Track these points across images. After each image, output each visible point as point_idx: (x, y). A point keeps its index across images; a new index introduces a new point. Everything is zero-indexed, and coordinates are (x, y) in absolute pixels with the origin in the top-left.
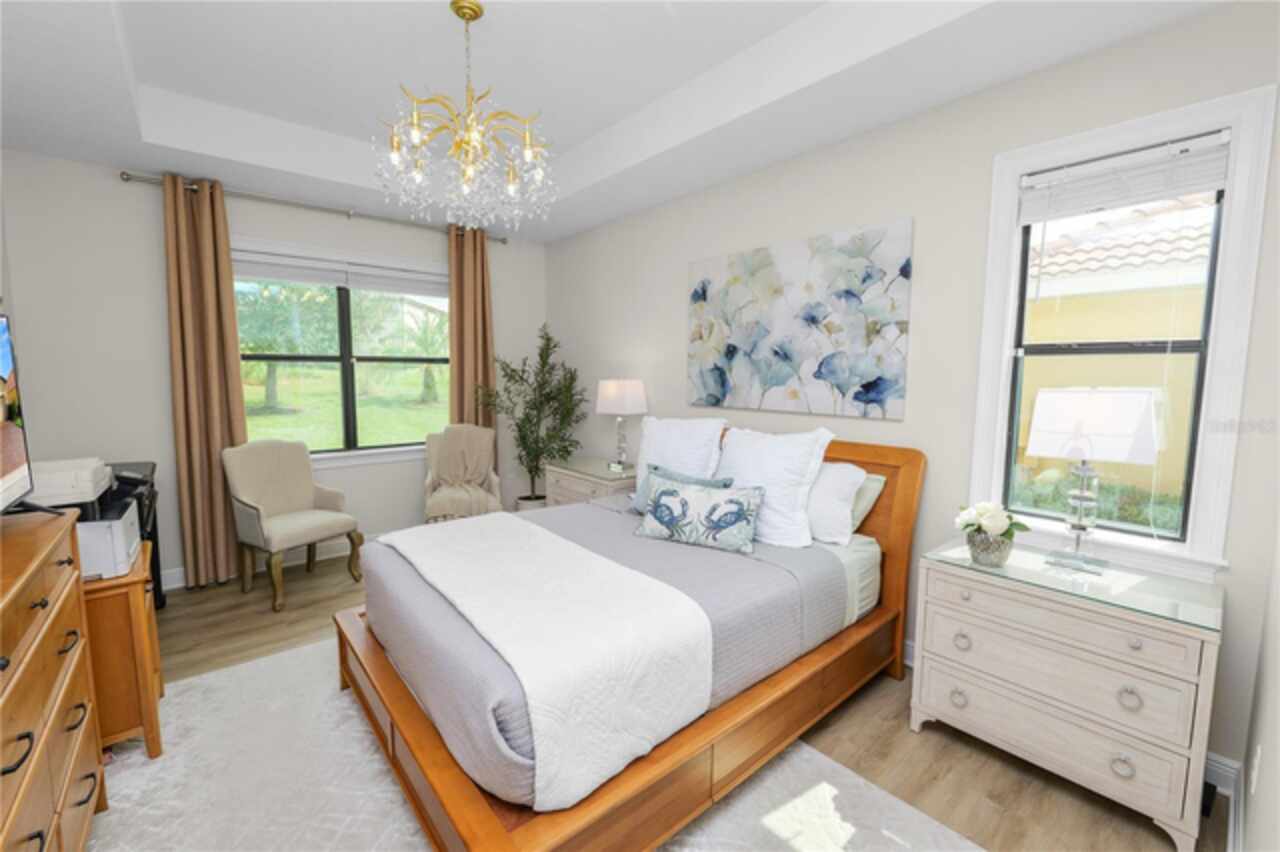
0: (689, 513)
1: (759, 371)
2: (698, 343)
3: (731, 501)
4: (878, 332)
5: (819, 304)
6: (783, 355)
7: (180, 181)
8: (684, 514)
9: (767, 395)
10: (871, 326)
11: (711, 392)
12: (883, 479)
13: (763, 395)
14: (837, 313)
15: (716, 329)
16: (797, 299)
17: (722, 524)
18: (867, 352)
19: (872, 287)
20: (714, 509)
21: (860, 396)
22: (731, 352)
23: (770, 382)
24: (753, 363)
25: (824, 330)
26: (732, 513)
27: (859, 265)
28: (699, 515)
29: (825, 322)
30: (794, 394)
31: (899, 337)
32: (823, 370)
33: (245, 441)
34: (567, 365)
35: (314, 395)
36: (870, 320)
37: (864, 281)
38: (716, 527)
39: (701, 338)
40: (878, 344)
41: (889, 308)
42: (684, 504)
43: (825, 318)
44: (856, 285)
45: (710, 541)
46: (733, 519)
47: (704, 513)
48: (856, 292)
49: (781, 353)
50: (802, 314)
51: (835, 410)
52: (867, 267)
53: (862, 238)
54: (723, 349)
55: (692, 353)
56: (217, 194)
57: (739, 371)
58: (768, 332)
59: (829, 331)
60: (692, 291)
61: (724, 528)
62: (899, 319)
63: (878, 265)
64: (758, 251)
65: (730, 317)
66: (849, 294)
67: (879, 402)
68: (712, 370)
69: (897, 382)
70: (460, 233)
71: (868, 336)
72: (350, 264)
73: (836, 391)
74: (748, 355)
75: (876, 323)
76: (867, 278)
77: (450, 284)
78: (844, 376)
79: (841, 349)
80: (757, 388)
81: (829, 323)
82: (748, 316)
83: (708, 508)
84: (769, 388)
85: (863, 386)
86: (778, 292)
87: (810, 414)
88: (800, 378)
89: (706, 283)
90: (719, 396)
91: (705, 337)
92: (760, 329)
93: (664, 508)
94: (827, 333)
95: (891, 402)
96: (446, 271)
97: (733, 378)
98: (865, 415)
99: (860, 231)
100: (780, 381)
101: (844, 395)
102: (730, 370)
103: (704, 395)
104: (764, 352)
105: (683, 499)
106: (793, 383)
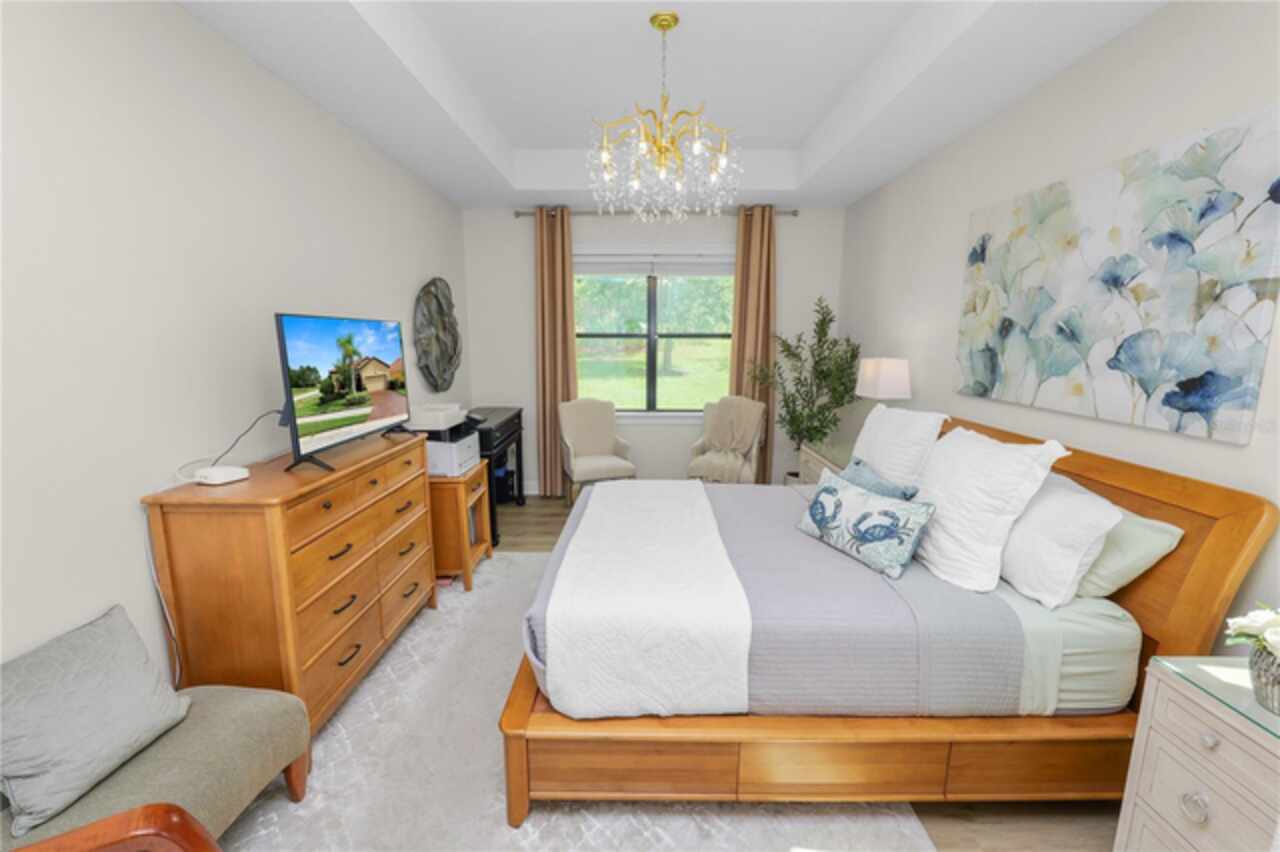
0: (839, 516)
1: (1035, 355)
2: (972, 315)
3: (886, 514)
4: (1217, 298)
5: (1127, 258)
6: (1069, 333)
7: (544, 210)
8: (834, 516)
9: (1043, 385)
10: (1206, 289)
11: (979, 379)
12: (1179, 532)
13: (1039, 385)
14: (1153, 271)
15: (992, 295)
16: (1096, 252)
17: (869, 537)
18: (1194, 332)
19: (1214, 225)
20: (864, 517)
21: (1174, 399)
22: (1006, 327)
23: (1050, 370)
24: (1032, 344)
25: (1131, 297)
26: (882, 527)
27: (1197, 191)
28: (848, 521)
29: (1132, 284)
30: (1079, 390)
31: (1252, 306)
32: (1123, 357)
33: (576, 397)
34: (852, 340)
35: (701, 360)
36: (1205, 278)
37: (1202, 215)
38: (863, 538)
39: (974, 309)
40: (1214, 318)
41: (1243, 256)
42: (838, 505)
43: (1133, 278)
44: (1187, 223)
45: (854, 553)
46: (882, 534)
47: (853, 520)
48: (1185, 236)
49: (1068, 331)
50: (1101, 274)
51: (1133, 419)
52: (1210, 192)
53: (1208, 145)
54: (997, 324)
55: (963, 329)
56: (565, 214)
57: (1013, 354)
58: (1052, 301)
59: (1138, 299)
60: (971, 250)
61: (871, 541)
62: (1256, 275)
63: (1230, 186)
64: (1051, 188)
65: (1009, 282)
66: (1176, 238)
67: (1206, 412)
68: (983, 351)
69: (1239, 380)
70: (749, 213)
71: (1199, 305)
72: (655, 255)
73: (1138, 389)
74: (1025, 332)
75: (1214, 284)
76: (1210, 208)
77: (735, 264)
78: (1152, 367)
79: (1152, 326)
80: (1032, 376)
81: (1139, 285)
82: (1030, 280)
83: (858, 515)
84: (1048, 377)
85: (1181, 385)
86: (1071, 243)
87: (1096, 419)
88: (1088, 367)
89: (987, 238)
90: (987, 384)
91: (979, 310)
92: (1044, 296)
93: (819, 506)
94: (1134, 302)
95: (1224, 413)
96: (733, 252)
97: (1005, 363)
98: (1178, 429)
99: (1206, 135)
100: (1060, 369)
101: (1149, 396)
102: (1003, 353)
103: (971, 383)
104: (1045, 330)
105: (839, 500)
106: (1078, 373)
